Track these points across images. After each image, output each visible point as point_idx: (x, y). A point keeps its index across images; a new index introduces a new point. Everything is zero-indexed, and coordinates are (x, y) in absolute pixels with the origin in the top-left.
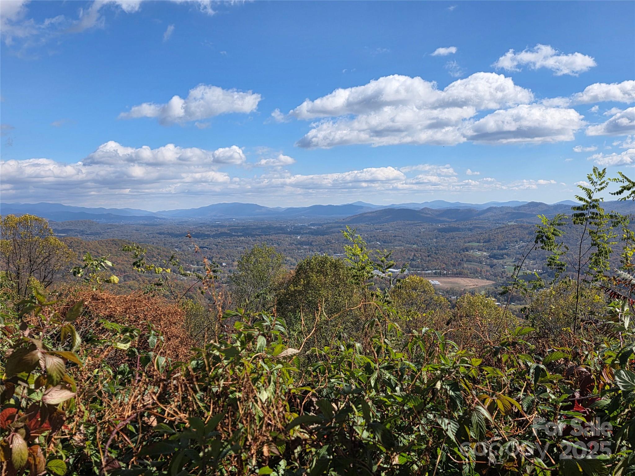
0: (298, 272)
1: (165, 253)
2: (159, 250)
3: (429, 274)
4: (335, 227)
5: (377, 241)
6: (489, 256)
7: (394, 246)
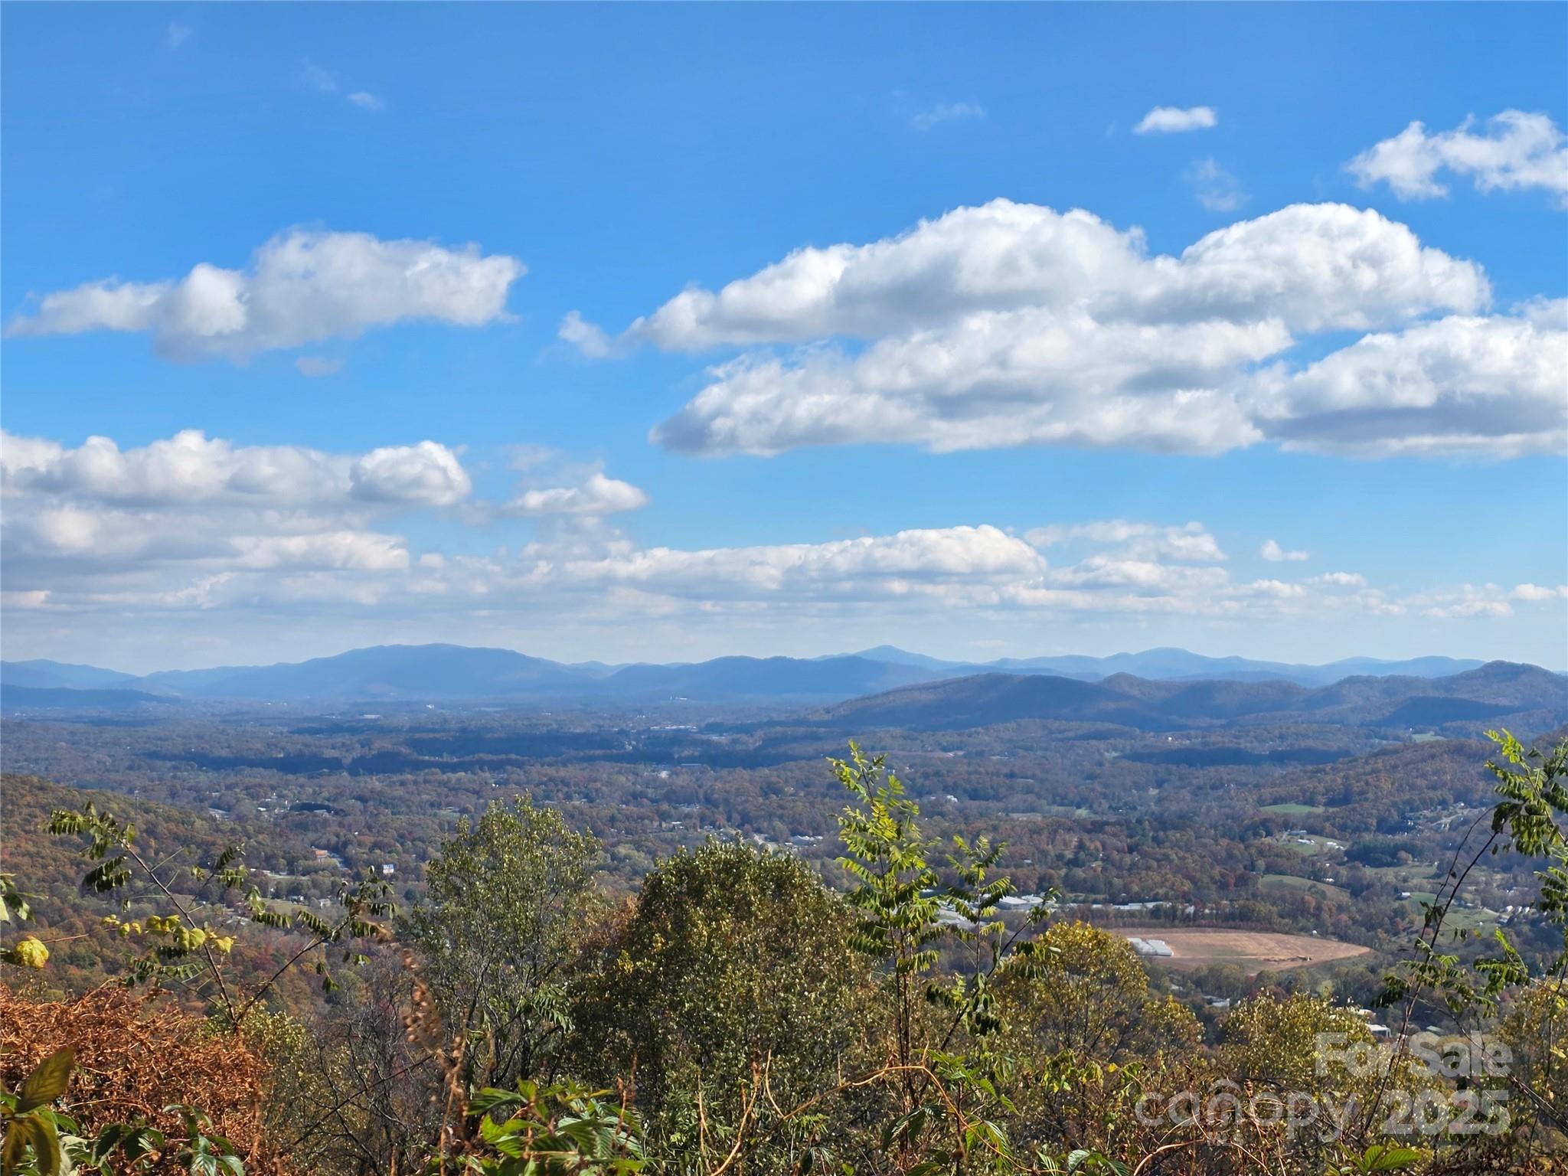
0: (647, 909)
1: (172, 826)
2: (151, 817)
3: (1131, 914)
4: (796, 739)
5: (947, 790)
6: (1347, 853)
7: (1007, 811)
